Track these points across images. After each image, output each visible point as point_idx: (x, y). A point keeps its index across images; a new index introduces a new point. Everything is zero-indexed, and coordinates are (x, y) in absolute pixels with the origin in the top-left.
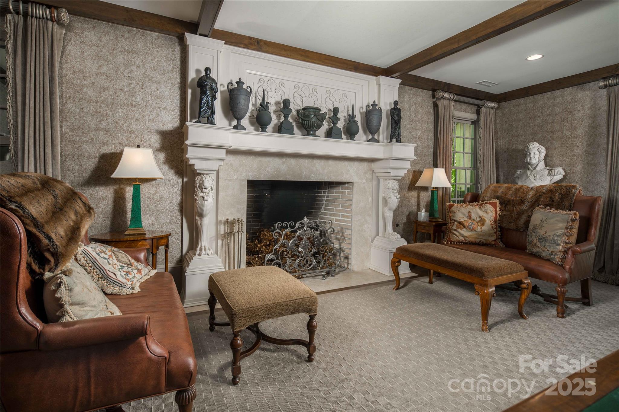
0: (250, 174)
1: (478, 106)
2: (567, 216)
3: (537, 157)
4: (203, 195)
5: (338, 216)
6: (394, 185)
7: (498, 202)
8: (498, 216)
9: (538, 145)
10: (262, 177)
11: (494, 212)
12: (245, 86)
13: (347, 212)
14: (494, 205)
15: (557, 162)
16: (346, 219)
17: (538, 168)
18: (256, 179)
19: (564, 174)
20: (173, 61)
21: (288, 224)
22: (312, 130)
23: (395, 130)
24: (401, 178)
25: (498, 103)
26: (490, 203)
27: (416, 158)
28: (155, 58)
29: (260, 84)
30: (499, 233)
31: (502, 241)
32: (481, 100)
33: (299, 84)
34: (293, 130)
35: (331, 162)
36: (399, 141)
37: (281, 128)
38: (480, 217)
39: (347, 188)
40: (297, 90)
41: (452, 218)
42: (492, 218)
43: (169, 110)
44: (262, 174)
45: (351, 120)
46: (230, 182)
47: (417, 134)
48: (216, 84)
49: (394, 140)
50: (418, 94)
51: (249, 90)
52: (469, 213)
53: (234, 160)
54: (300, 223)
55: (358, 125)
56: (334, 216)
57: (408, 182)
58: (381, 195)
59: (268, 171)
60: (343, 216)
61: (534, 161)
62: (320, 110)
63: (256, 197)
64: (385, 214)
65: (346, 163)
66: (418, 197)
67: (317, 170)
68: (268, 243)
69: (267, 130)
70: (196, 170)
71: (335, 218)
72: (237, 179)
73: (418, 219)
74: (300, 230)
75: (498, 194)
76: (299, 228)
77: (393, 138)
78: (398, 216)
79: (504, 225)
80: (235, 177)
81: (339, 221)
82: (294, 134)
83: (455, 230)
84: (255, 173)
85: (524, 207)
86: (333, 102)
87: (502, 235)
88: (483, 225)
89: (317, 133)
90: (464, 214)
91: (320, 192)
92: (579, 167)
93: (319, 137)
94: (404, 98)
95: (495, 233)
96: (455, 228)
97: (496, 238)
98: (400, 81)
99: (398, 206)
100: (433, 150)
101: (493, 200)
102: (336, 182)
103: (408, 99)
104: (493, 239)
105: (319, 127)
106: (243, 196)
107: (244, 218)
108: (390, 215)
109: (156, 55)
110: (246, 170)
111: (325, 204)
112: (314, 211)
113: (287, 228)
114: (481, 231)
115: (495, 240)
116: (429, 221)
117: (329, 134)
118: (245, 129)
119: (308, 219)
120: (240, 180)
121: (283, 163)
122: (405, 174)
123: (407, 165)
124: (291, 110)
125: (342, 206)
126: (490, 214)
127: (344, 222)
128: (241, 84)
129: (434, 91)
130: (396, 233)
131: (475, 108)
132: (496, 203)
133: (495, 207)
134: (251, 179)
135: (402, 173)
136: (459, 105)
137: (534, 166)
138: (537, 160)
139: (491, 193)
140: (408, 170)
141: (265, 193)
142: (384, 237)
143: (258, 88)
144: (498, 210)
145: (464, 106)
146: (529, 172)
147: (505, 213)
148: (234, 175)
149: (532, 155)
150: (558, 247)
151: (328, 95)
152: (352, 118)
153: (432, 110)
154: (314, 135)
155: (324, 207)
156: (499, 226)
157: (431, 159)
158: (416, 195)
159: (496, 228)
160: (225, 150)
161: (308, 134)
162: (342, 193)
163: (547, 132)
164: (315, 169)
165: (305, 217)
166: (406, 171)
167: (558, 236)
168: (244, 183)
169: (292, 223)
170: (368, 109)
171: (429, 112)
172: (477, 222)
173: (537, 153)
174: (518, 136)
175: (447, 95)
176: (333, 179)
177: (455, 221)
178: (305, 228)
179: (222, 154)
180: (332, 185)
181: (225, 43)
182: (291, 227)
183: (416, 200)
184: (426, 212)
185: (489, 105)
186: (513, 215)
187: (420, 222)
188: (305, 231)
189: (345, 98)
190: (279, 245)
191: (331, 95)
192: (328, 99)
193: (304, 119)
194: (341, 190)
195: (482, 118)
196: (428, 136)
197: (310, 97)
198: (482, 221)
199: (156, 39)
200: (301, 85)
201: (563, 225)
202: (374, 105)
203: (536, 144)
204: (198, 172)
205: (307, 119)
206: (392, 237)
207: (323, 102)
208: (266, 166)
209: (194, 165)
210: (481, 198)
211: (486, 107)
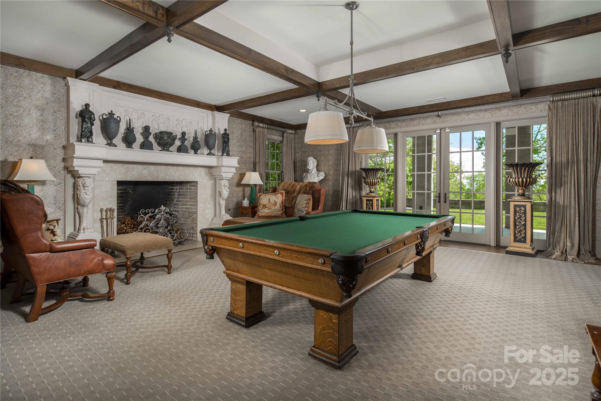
0: (119, 176)
1: (283, 132)
2: (307, 198)
3: (312, 165)
4: (86, 191)
5: (187, 205)
6: (225, 183)
7: (284, 192)
8: (284, 200)
9: (313, 158)
10: (128, 178)
11: (282, 198)
12: (115, 116)
13: (193, 202)
14: (282, 194)
15: (322, 168)
16: (193, 207)
17: (313, 172)
18: (124, 180)
19: (324, 175)
20: (55, 94)
21: (150, 211)
22: (166, 147)
23: (226, 147)
24: (229, 178)
25: (295, 130)
26: (280, 193)
27: (239, 166)
28: (39, 92)
29: (126, 113)
30: (284, 210)
31: (285, 214)
32: (284, 128)
33: (156, 114)
34: (153, 147)
35: (180, 168)
36: (228, 155)
37: (143, 145)
38: (274, 201)
39: (193, 186)
40: (154, 118)
41: (260, 203)
42: (281, 201)
43: (52, 130)
44: (129, 176)
45: (195, 140)
46: (104, 183)
47: (242, 150)
48: (94, 115)
49: (225, 154)
50: (242, 123)
51: (119, 119)
52: (269, 199)
53: (106, 167)
54: (159, 210)
55: (199, 144)
56: (184, 206)
57: (236, 181)
58: (218, 190)
59: (133, 175)
60: (190, 205)
61: (310, 168)
62: (172, 134)
63: (121, 193)
64: (220, 202)
65: (192, 168)
66: (244, 191)
67: (170, 173)
68: (132, 226)
69: (133, 146)
70: (80, 174)
71: (184, 207)
72: (109, 180)
73: (243, 205)
74: (159, 215)
75: (285, 188)
76: (157, 213)
77: (224, 153)
78: (230, 204)
79: (287, 205)
80: (108, 179)
81: (188, 208)
82: (153, 150)
83: (261, 209)
84: (122, 176)
85: (295, 194)
86: (182, 127)
87: (285, 211)
88: (276, 205)
89: (170, 149)
90: (266, 200)
91: (173, 189)
92: (331, 172)
93: (172, 152)
94: (233, 125)
95: (282, 209)
96: (261, 208)
97: (282, 212)
98: (229, 115)
99: (228, 197)
100: (253, 160)
101: (282, 191)
102: (185, 182)
103: (236, 126)
104: (281, 213)
105: (172, 145)
106: (114, 192)
107: (115, 207)
108: (223, 203)
109: (41, 90)
110: (116, 174)
111: (177, 198)
112: (168, 202)
113: (149, 213)
114: (275, 209)
115: (282, 214)
116: (249, 206)
117: (180, 150)
118: (116, 146)
119: (164, 207)
120: (111, 181)
121: (145, 169)
122: (232, 176)
123: (234, 170)
124: (151, 133)
125: (190, 198)
126: (280, 199)
127: (191, 208)
128: (112, 115)
129: (253, 121)
130: (227, 214)
131: (281, 134)
132: (283, 193)
133: (282, 195)
134: (120, 180)
135: (230, 175)
136: (270, 131)
137: (311, 171)
138: (312, 167)
139: (282, 187)
140: (234, 173)
141: (128, 190)
142: (220, 217)
143: (125, 116)
144: (284, 196)
145: (274, 132)
146: (308, 175)
147: (287, 198)
148: (107, 177)
149: (310, 165)
150: (303, 213)
151: (178, 122)
152: (195, 139)
153: (252, 134)
154: (168, 150)
155: (176, 199)
156: (285, 206)
157: (252, 166)
158: (242, 190)
159: (282, 207)
160: (102, 161)
161: (163, 150)
162: (190, 189)
163: (319, 151)
164: (169, 173)
165: (162, 206)
166: (233, 174)
167: (304, 208)
168: (114, 183)
169: (153, 210)
170: (207, 133)
171: (250, 135)
172: (273, 204)
173: (312, 163)
174: (305, 152)
175: (261, 125)
176: (182, 179)
177: (262, 204)
178: (162, 213)
179: (100, 163)
180: (181, 183)
181: (99, 85)
182: (152, 212)
183: (242, 192)
184: (248, 200)
185: (289, 131)
186: (290, 199)
187: (244, 207)
188: (162, 215)
189: (190, 124)
190: (143, 225)
191: (180, 122)
192: (178, 125)
193: (160, 139)
194: (189, 187)
195: (285, 140)
196: (250, 151)
197: (165, 123)
198: (275, 203)
199: (40, 78)
200: (158, 115)
201: (305, 202)
202: (211, 131)
203: (312, 158)
204: (81, 175)
205: (163, 140)
206: (224, 216)
207: (175, 127)
208: (132, 171)
209: (78, 171)
210: (277, 191)
211: (287, 133)
